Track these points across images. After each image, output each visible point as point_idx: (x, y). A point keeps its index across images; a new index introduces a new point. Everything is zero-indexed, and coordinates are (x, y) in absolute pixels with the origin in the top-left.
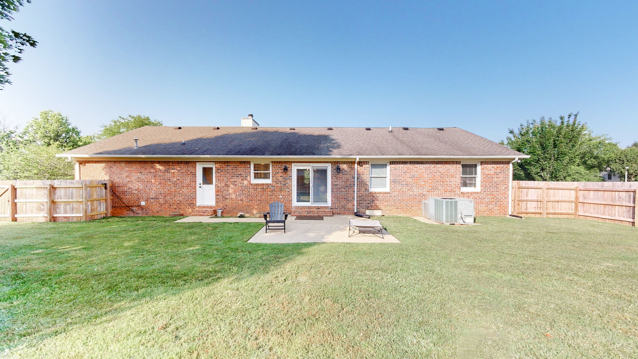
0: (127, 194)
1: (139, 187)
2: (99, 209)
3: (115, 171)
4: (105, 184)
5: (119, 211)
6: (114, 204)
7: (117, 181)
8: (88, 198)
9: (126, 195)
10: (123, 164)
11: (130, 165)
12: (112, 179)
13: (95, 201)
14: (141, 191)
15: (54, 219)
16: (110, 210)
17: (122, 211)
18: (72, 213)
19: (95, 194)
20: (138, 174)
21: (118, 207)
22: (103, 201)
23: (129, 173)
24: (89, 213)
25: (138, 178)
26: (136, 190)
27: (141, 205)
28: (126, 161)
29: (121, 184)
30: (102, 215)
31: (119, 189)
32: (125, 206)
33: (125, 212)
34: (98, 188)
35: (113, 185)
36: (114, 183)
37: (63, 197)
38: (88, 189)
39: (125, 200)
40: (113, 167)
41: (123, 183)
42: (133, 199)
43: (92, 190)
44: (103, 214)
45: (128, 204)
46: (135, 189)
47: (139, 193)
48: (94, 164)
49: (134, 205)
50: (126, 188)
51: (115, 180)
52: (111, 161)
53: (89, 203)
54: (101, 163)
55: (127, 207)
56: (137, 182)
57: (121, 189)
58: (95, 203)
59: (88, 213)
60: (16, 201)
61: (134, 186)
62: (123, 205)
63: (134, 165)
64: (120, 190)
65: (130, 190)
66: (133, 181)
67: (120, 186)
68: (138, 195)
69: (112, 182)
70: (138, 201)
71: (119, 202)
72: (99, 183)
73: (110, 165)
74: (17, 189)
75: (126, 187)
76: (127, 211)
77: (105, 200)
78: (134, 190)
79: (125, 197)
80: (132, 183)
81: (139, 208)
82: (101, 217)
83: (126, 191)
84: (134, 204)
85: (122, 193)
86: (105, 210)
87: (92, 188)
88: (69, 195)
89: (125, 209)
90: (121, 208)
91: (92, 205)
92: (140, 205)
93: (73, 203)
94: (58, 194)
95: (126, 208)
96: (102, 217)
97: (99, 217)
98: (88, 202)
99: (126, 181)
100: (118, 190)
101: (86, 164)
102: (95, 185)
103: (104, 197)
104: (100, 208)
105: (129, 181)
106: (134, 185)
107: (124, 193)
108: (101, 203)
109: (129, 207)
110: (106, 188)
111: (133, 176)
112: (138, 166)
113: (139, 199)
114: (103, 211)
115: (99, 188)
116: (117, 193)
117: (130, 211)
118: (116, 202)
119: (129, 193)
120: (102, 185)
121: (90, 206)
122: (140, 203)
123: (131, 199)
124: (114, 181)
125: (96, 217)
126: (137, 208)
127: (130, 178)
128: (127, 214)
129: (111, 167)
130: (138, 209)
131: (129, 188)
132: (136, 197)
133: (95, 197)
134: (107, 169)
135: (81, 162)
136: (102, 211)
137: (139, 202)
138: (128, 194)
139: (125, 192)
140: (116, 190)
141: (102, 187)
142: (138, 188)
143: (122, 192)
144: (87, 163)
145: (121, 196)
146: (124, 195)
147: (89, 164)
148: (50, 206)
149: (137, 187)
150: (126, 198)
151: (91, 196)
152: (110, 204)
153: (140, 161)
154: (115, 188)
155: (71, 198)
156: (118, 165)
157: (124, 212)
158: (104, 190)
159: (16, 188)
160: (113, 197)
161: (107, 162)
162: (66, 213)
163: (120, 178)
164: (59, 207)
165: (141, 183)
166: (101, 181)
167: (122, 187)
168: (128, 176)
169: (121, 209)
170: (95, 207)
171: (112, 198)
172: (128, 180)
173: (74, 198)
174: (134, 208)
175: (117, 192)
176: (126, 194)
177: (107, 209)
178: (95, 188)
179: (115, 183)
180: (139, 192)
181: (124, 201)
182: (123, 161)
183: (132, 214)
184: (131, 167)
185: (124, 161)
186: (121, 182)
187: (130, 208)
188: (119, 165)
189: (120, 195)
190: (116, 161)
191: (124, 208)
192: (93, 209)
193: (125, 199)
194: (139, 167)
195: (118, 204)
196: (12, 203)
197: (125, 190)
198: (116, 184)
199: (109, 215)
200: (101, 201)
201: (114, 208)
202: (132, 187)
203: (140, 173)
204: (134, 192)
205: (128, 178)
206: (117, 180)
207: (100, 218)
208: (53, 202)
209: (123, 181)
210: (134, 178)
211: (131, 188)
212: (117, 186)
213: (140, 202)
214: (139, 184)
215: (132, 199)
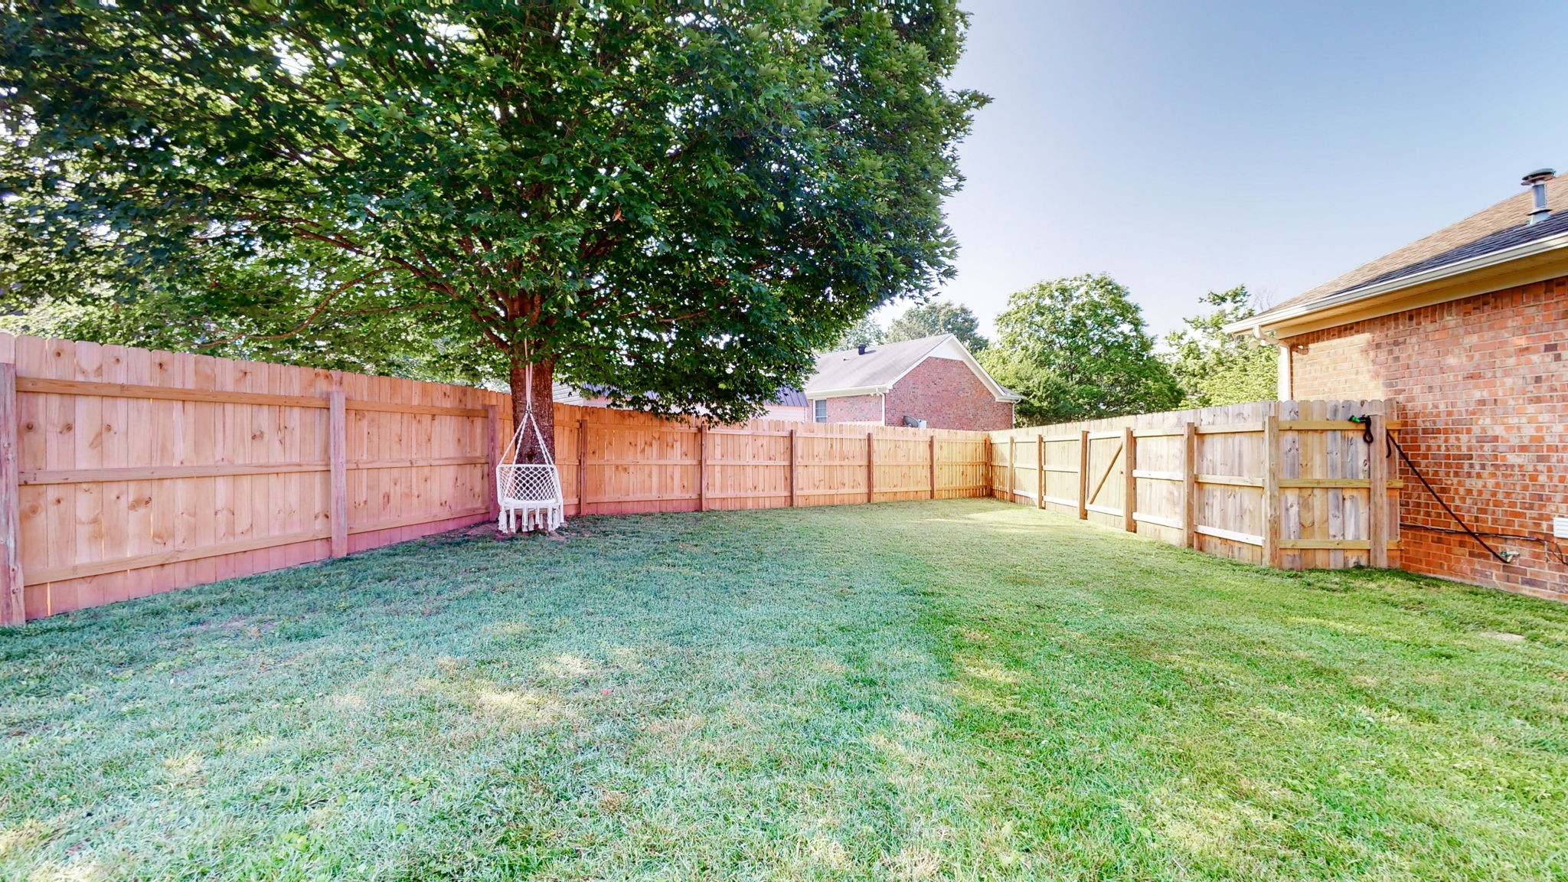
0: (1474, 472)
1: (1539, 429)
2: (1334, 526)
3: (1414, 358)
4: (1367, 421)
5: (1434, 548)
6: (1408, 512)
7: (1425, 407)
8: (1285, 477)
9: (1469, 475)
10: (1451, 320)
11: (1483, 316)
12: (1401, 398)
13: (1317, 492)
14: (1554, 457)
15: (1197, 542)
16: (1388, 540)
17: (1449, 551)
18: (1241, 530)
19: (1317, 459)
20: (1535, 358)
21: (1426, 529)
22: (1355, 493)
23: (1483, 356)
24: (1290, 538)
25: (1538, 379)
26: (1523, 449)
27: (1557, 533)
28: (1467, 300)
29: (1443, 417)
30: (1349, 554)
31: (1432, 442)
32: (1461, 529)
33: (1464, 562)
34: (1330, 434)
35: (1405, 424)
36: (1411, 414)
37: (1219, 468)
38: (1290, 436)
39: (1463, 499)
40: (1404, 342)
41: (1449, 414)
42: (1508, 495)
43: (1306, 445)
44: (1356, 553)
45: (1477, 519)
46: (1514, 441)
47: (1541, 467)
48: (1336, 342)
49: (1510, 530)
50: (1464, 437)
51: (1411, 399)
52: (1396, 316)
53: (1291, 497)
54: (1357, 332)
55: (1470, 533)
56: (1531, 401)
57: (1441, 442)
58: (1318, 498)
59: (1284, 537)
60: (1135, 473)
61: (1509, 428)
62: (1453, 526)
63: (1508, 311)
64: (1439, 447)
65: (1487, 446)
66: (1505, 403)
67: (1438, 431)
68: (1533, 478)
69: (1402, 412)
70: (1534, 513)
71: (1434, 506)
72: (1335, 411)
73: (1391, 333)
74: (1139, 441)
75: (1469, 431)
76: (1471, 554)
77: (1365, 492)
78: (1512, 449)
79: (1460, 483)
80: (1500, 411)
81: (1544, 550)
82: (1345, 564)
83: (1464, 451)
84: (1509, 523)
85: (1448, 466)
86: (1364, 537)
87: (1304, 436)
88: (1233, 461)
89: (1462, 544)
90: (1441, 536)
91: (1305, 505)
92: (1549, 537)
93: (1242, 490)
94: (1209, 457)
95: (1467, 538)
96: (1351, 564)
97: (1336, 561)
98: (1288, 492)
99: (1467, 403)
100: (1429, 448)
101: (1311, 346)
102: (1316, 420)
103: (1361, 476)
104: (1339, 521)
105: (1482, 402)
106: (1513, 421)
107: (1457, 461)
108: (1348, 503)
109: (1480, 536)
110: (1368, 438)
111: (1507, 373)
112: (1533, 311)
113: (1540, 497)
114: (1357, 537)
115: (1339, 434)
116: (1423, 462)
117: (1487, 557)
118: (1418, 505)
119: (1483, 467)
120: (1352, 426)
121: (1294, 510)
122: (1545, 525)
123: (1494, 494)
124: (1410, 405)
125: (1320, 560)
126: (1527, 551)
127: (1490, 384)
128: (1473, 571)
129: (1396, 343)
130: (1537, 556)
131: (1480, 440)
132: (1525, 488)
133: (1318, 475)
134: (1383, 355)
135: (1294, 341)
136: (1349, 536)
137: (1541, 517)
138: (1477, 467)
139: (1459, 457)
140: (1418, 448)
141: (1351, 434)
142: (1533, 439)
143: (1448, 457)
144: (1313, 341)
145: (1442, 474)
146: (1456, 474)
147: (1321, 344)
148: (1190, 495)
149: (1529, 431)
150: (1469, 492)
151: (1300, 467)
152: (1392, 514)
153: (1548, 282)
154: (1414, 440)
155: (1236, 472)
156: (1427, 326)
157: (1458, 561)
158: (1360, 445)
159: (1135, 438)
160: (1406, 480)
161: (1383, 321)
162: (1224, 525)
163: (1437, 391)
164: (1210, 502)
165: (1553, 410)
166: (1348, 405)
167: (1446, 431)
168: (1479, 376)
169: (1440, 541)
170: (1317, 513)
171: (1400, 484)
172: (1477, 395)
173: (1245, 472)
174: (1511, 550)
175: (1425, 457)
176: (1466, 468)
177: (1373, 530)
178: (1317, 435)
179: (1416, 415)
180: (1540, 459)
181: (1458, 502)
182: (1450, 303)
183: (1495, 578)
184: (1491, 328)
185: (1458, 302)
186: (1442, 407)
187: (1490, 543)
188: (1430, 327)
189: (1436, 473)
190: (1418, 311)
191: (1458, 538)
192: (1307, 523)
193: (1462, 491)
194: (1538, 320)
195: (1428, 514)
196: (1127, 478)
197: (1459, 448)
198: (1419, 421)
199: (1383, 563)
200: (1347, 494)
201: (1410, 533)
202: (1499, 430)
203: (1549, 348)
204: (1512, 459)
205: (1476, 387)
206: (1423, 400)
207: (1340, 566)
208: (1196, 484)
209: (1453, 405)
210: (1509, 381)
211: (1496, 439)
212: (1425, 431)
213: (1549, 518)
214: (1544, 417)
215: (1500, 496)
